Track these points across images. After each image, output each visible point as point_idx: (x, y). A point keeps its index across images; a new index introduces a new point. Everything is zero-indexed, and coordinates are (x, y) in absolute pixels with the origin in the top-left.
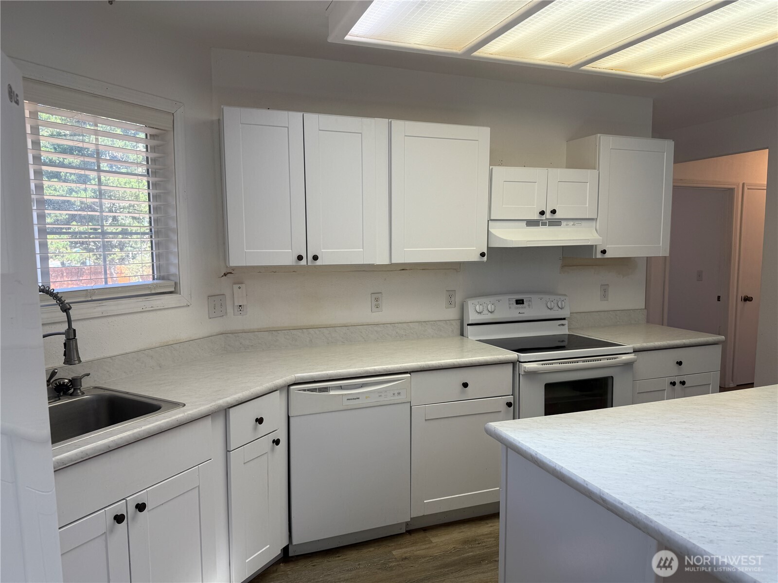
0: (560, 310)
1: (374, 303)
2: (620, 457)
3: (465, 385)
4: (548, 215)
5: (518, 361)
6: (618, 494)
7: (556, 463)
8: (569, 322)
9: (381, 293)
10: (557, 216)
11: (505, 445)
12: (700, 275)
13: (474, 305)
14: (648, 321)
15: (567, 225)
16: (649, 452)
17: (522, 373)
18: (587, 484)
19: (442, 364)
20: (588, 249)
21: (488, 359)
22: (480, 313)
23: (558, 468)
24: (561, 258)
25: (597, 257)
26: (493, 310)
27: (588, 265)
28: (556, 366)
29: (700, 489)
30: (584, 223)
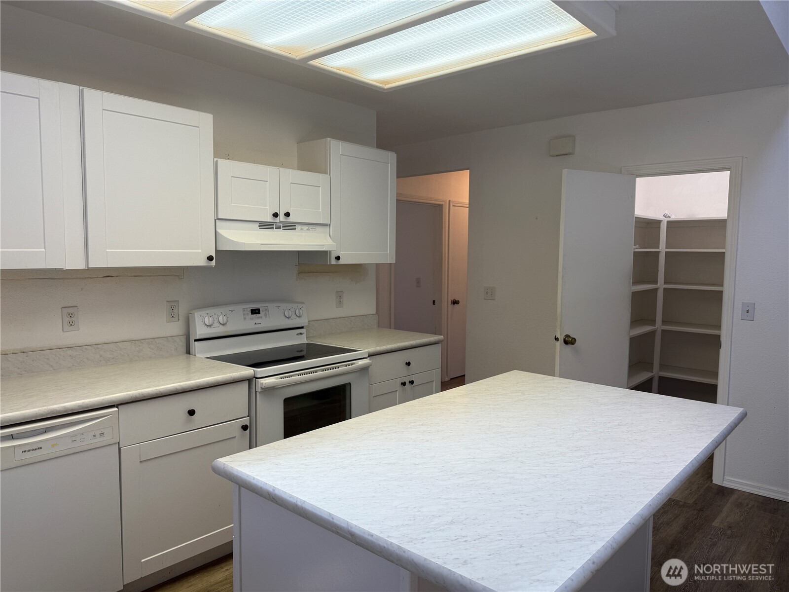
0: (298, 318)
1: (67, 319)
2: (366, 476)
3: (192, 413)
4: (282, 217)
5: (254, 377)
6: (367, 524)
7: (297, 498)
8: (307, 330)
9: (77, 306)
10: (291, 219)
11: (237, 484)
12: (418, 281)
13: (202, 317)
14: (379, 326)
15: (302, 229)
16: (394, 464)
17: (259, 390)
18: (332, 518)
19: (161, 390)
20: (323, 255)
21: (219, 379)
22: (210, 326)
23: (299, 504)
24: (297, 265)
25: (332, 263)
26: (225, 322)
27: (323, 272)
28: (296, 378)
29: (446, 499)
30: (319, 228)
